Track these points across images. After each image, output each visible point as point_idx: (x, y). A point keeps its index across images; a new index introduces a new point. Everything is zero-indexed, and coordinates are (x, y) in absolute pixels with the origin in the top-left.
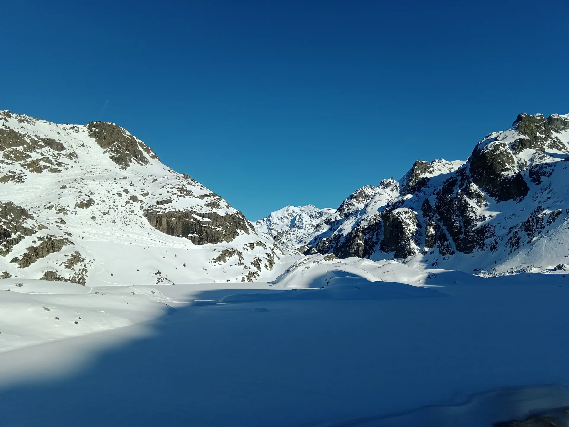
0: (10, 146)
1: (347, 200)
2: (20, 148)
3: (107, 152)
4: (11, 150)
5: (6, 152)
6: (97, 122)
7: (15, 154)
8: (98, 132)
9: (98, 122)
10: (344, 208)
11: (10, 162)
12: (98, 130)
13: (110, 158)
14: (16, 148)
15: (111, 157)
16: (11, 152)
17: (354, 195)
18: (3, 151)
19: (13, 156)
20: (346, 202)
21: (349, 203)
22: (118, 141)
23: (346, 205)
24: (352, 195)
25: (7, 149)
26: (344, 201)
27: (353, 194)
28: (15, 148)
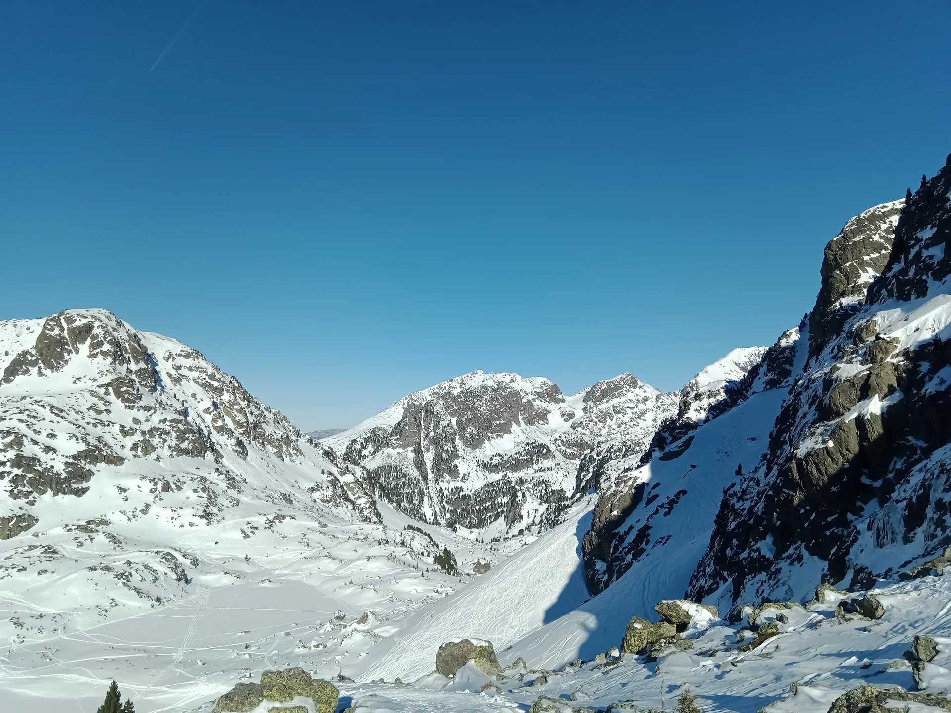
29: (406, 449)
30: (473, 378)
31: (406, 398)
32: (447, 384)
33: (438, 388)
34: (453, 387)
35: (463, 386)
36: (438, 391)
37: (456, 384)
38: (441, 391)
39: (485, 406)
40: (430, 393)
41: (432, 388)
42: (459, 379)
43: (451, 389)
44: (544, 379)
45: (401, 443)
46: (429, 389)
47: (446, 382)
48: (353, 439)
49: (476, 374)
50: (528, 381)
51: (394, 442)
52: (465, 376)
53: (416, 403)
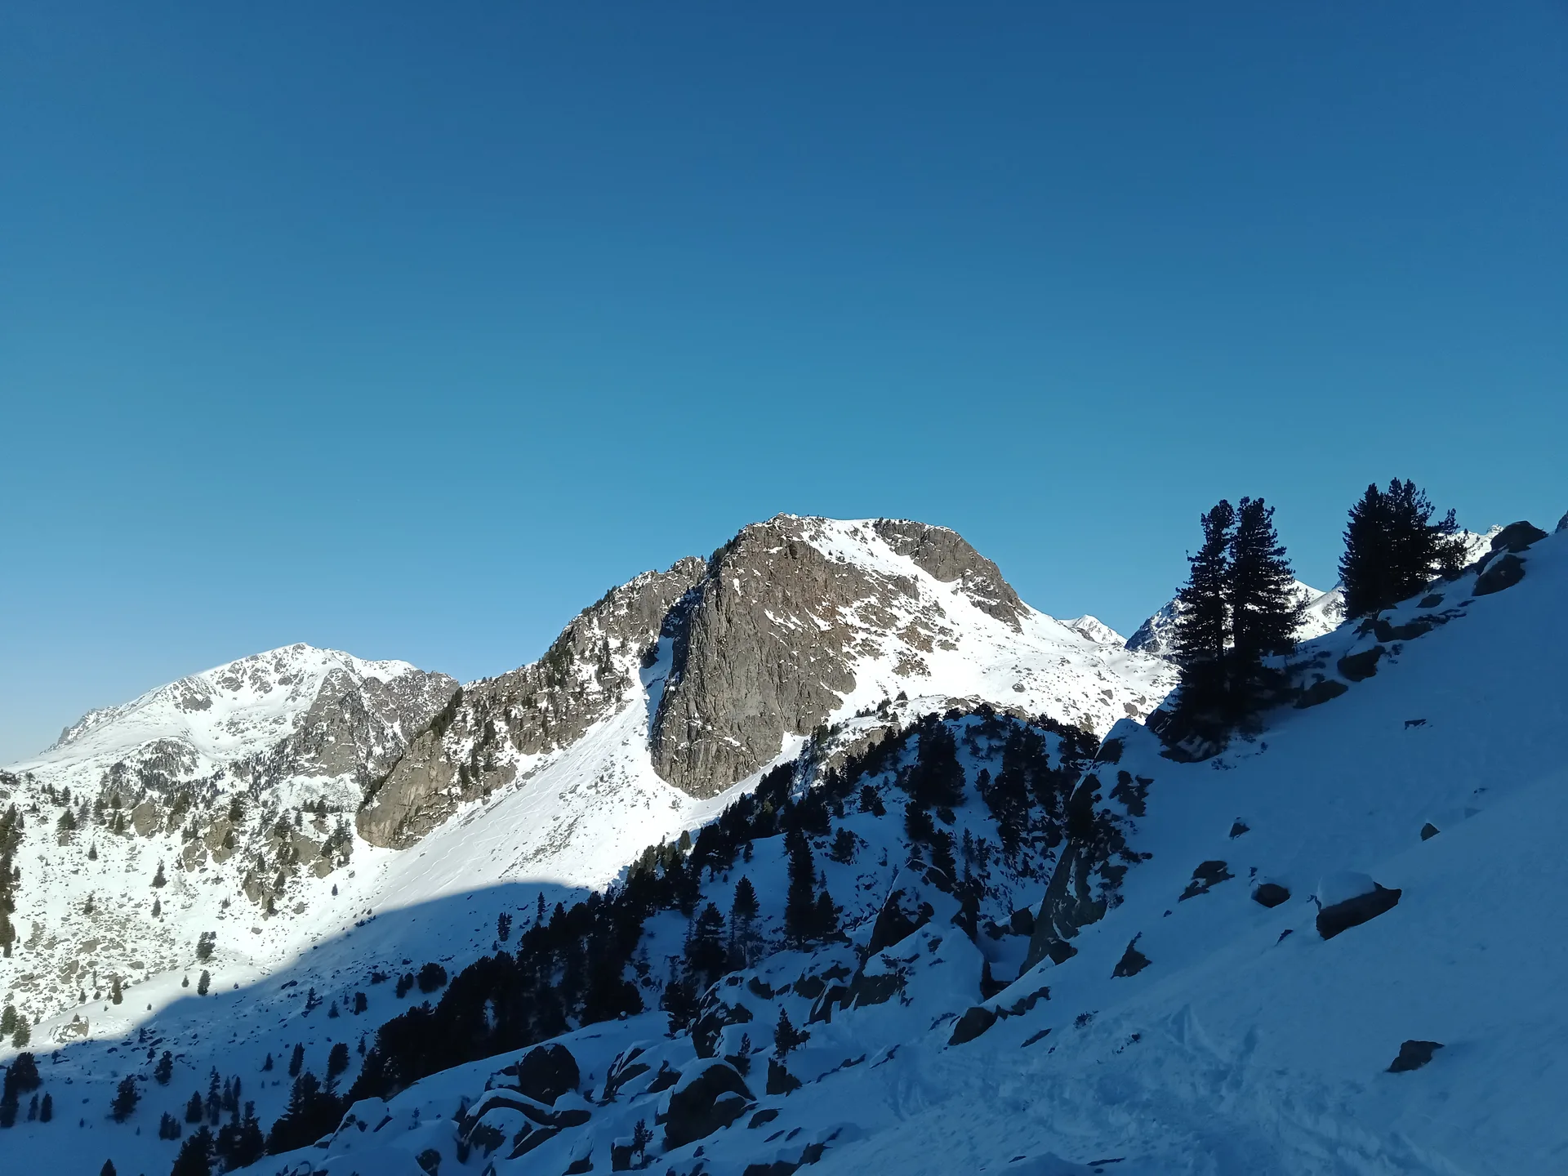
0: (857, 596)
1: (1156, 617)
2: (873, 600)
3: (959, 591)
4: (863, 604)
5: (859, 610)
6: (901, 521)
7: (875, 614)
8: (912, 544)
9: (904, 522)
10: (1158, 640)
11: (880, 631)
12: (910, 540)
13: (974, 604)
14: (869, 599)
15: (976, 604)
16: (866, 609)
17: (1177, 607)
18: (851, 607)
19: (874, 617)
20: (1158, 625)
21: (1169, 627)
22: (973, 567)
23: (1160, 632)
24: (1170, 605)
25: (856, 604)
26: (1148, 622)
27: (1173, 603)
28: (866, 600)
29: (338, 778)
30: (298, 656)
31: (176, 688)
32: (246, 665)
33: (230, 671)
34: (263, 671)
35: (282, 670)
36: (234, 676)
37: (265, 664)
38: (239, 676)
39: (430, 704)
40: (216, 680)
41: (219, 669)
42: (268, 655)
43: (259, 674)
44: (406, 665)
45: (325, 766)
46: (212, 671)
47: (243, 660)
48: (113, 761)
49: (303, 648)
50: (377, 666)
51: (307, 765)
52: (279, 651)
53: (199, 697)
